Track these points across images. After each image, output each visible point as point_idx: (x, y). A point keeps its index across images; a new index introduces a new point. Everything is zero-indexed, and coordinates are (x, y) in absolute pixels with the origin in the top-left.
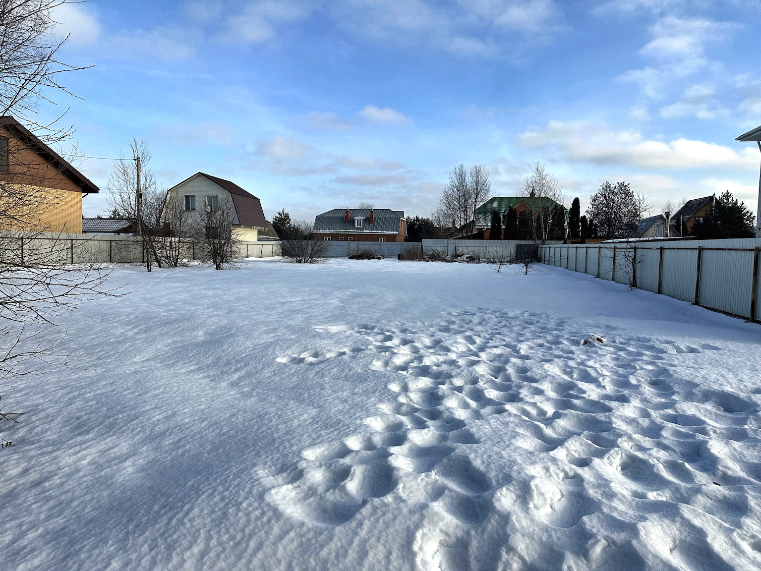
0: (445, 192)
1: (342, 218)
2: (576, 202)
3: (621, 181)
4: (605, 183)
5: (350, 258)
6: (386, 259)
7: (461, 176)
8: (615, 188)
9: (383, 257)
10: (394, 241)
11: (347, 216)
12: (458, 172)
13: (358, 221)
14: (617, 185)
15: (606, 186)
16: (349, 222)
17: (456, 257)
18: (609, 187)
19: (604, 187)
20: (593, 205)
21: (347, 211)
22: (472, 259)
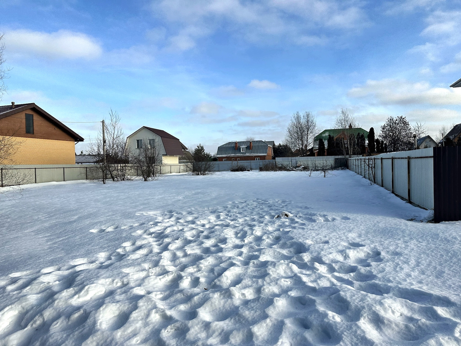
0: (289, 129)
1: (233, 147)
2: (372, 130)
3: (400, 116)
4: (390, 117)
5: (231, 171)
6: (253, 171)
7: (298, 118)
8: (396, 120)
9: (251, 169)
10: (264, 159)
11: (236, 146)
12: (296, 116)
13: (242, 148)
14: (398, 118)
15: (390, 120)
16: (237, 149)
17: (296, 167)
18: (393, 120)
19: (389, 120)
20: (383, 132)
21: (236, 143)
22: (305, 169)
